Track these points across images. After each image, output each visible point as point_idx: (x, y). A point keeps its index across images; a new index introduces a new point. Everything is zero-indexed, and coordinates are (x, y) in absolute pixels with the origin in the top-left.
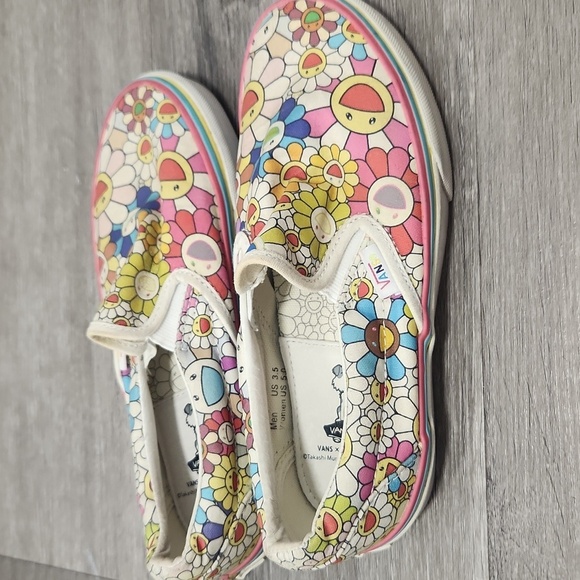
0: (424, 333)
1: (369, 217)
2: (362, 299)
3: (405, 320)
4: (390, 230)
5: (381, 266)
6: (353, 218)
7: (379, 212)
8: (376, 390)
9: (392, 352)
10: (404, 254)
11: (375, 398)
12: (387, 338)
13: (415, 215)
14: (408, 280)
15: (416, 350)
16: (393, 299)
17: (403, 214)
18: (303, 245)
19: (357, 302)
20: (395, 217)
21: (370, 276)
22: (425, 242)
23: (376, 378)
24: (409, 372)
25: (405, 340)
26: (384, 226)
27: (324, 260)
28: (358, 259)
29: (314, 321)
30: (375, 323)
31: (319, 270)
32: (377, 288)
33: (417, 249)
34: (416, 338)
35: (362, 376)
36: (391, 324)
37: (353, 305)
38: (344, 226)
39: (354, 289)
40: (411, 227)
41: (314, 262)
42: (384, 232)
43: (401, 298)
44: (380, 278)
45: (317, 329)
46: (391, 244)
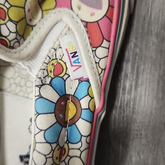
0: (100, 109)
1: (71, 11)
2: (56, 76)
3: (88, 98)
4: (87, 24)
5: (76, 53)
6: (58, 9)
7: (79, 8)
8: (57, 153)
9: (73, 122)
10: (95, 46)
11: (55, 160)
12: (72, 111)
13: (108, 16)
14: (95, 68)
15: (91, 123)
16: (81, 80)
17: (99, 14)
18: (10, 20)
19: (52, 79)
20: (92, 14)
21: (66, 59)
22: (112, 39)
23: (58, 144)
24: (84, 139)
25: (85, 114)
26: (82, 20)
27: (28, 39)
28: (57, 43)
29: (23, 83)
30: (64, 98)
31: (22, 46)
32: (70, 70)
33: (105, 44)
34: (93, 112)
35: (47, 142)
36: (76, 101)
37: (48, 80)
38: (49, 15)
39: (51, 68)
40: (103, 25)
41: (19, 38)
42: (82, 25)
43: (88, 81)
44: (74, 62)
45: (24, 89)
46: (86, 36)
